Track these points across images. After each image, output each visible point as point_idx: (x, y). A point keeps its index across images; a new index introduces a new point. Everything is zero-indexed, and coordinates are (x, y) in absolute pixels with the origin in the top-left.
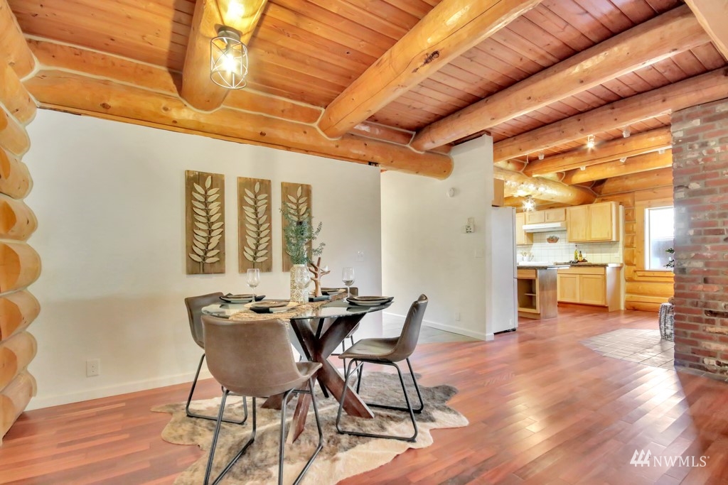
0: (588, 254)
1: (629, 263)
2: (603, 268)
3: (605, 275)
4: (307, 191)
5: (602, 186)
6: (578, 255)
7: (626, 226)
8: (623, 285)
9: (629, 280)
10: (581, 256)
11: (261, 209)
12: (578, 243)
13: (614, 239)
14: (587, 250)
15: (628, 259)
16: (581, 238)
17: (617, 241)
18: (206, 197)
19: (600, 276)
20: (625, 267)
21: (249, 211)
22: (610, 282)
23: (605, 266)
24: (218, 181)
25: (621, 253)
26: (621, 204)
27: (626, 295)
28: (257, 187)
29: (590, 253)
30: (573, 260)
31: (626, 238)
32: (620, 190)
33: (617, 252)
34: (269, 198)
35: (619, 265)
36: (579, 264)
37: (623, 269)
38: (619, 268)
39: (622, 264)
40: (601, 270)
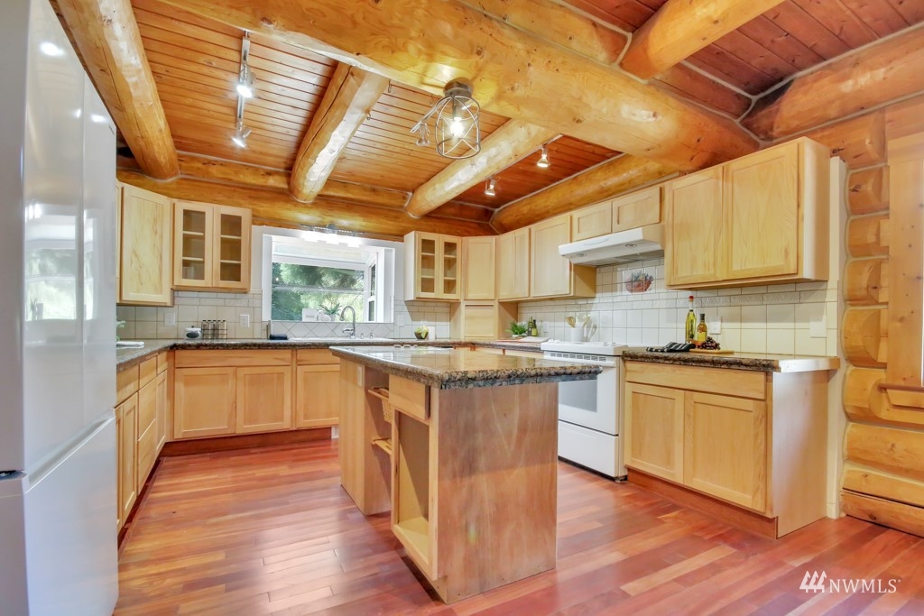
0: (726, 325)
1: (859, 358)
2: (761, 377)
3: (766, 400)
5: (773, 107)
6: (697, 323)
7: (851, 228)
8: (838, 431)
9: (860, 416)
10: (703, 329)
12: (696, 289)
13: (807, 272)
14: (723, 311)
15: (858, 341)
16: (701, 274)
17: (819, 282)
19: (749, 405)
20: (846, 369)
22: (787, 424)
23: (766, 368)
25: (834, 324)
26: (835, 152)
27: (848, 467)
29: (731, 319)
30: (681, 340)
31: (850, 270)
32: (833, 112)
33: (819, 320)
35: (823, 365)
36: (696, 354)
37: (837, 380)
38: (825, 376)
39: (835, 362)
40: (750, 383)
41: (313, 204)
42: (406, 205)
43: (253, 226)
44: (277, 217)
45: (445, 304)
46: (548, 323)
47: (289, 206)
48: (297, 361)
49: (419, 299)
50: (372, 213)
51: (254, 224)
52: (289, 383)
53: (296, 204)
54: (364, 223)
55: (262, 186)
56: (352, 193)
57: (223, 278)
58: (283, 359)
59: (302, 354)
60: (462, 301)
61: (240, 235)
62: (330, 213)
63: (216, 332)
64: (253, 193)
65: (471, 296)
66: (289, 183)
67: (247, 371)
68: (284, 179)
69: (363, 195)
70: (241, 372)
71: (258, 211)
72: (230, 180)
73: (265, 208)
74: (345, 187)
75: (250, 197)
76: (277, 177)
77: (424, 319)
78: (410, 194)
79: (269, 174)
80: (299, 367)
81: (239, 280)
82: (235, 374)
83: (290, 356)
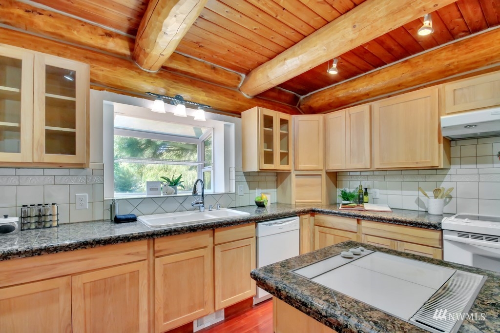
41: (158, 74)
42: (240, 86)
43: (91, 90)
44: (119, 84)
45: (274, 174)
46: (377, 191)
47: (132, 73)
48: (154, 252)
49: (262, 171)
50: (213, 90)
51: (91, 88)
52: (146, 281)
53: (140, 72)
54: (206, 99)
55: (101, 49)
56: (195, 69)
57: (49, 150)
58: (137, 254)
59: (161, 244)
60: (292, 171)
61: (74, 97)
62: (176, 85)
63: (43, 219)
64: (90, 55)
65: (301, 167)
66: (132, 49)
67: (87, 278)
68: (126, 44)
69: (205, 72)
70: (78, 282)
71: (96, 75)
72: (62, 36)
73: (106, 72)
74: (188, 61)
75: (87, 58)
76: (119, 41)
77: (259, 187)
78: (243, 76)
79: (109, 35)
80: (157, 260)
81: (73, 152)
82: (70, 286)
83: (145, 248)
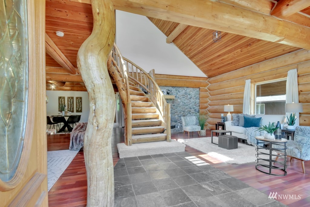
4: (81, 98)
11: (72, 102)
18: (62, 100)
21: (69, 102)
24: (64, 98)
28: (71, 98)
34: (73, 100)
